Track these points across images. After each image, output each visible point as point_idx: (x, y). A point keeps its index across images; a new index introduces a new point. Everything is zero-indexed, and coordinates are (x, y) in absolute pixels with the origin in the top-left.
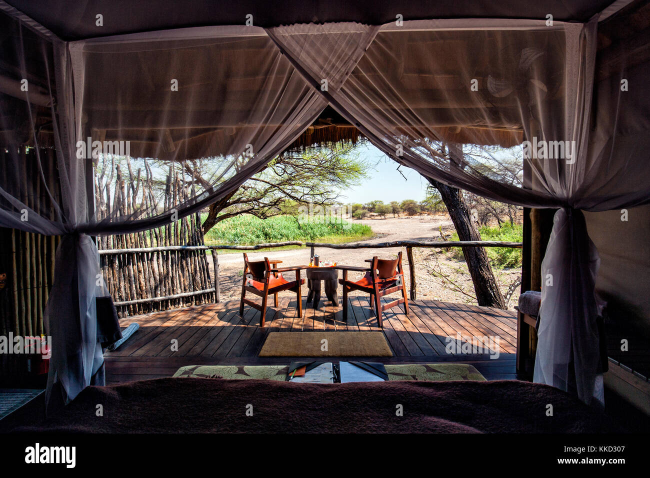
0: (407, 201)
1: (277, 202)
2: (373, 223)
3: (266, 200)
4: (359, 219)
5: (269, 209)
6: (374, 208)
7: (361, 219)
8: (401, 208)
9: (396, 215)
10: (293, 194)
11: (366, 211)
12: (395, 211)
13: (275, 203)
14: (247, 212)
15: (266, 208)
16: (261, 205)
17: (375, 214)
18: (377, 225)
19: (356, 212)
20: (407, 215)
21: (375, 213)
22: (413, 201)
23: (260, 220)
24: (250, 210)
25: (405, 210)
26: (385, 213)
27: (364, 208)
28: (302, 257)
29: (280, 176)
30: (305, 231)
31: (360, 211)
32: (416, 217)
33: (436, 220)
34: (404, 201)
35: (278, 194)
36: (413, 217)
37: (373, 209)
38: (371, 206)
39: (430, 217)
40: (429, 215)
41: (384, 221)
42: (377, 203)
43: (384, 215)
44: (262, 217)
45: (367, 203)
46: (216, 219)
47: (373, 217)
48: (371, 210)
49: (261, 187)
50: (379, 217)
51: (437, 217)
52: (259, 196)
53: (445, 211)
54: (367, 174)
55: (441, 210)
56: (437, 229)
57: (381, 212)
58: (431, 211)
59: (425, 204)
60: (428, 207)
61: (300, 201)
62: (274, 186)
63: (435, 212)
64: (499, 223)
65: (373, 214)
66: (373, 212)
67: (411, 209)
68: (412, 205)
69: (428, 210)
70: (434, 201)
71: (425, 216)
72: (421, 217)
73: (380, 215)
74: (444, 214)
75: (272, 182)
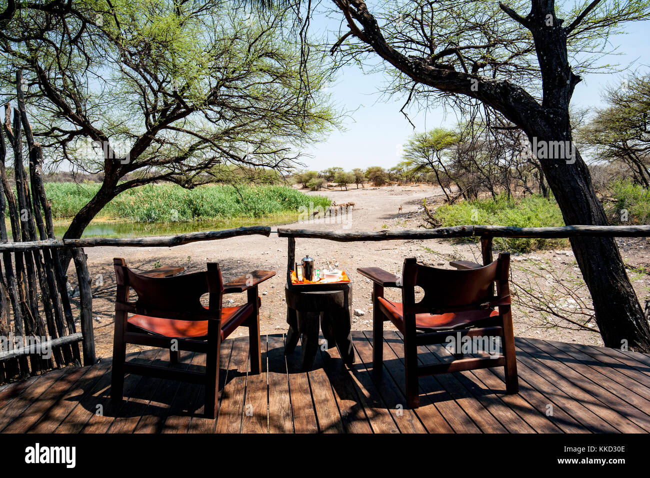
0: (373, 168)
1: (209, 163)
2: (332, 195)
3: (193, 161)
4: (314, 190)
5: (197, 173)
6: (333, 177)
7: (317, 190)
8: (366, 177)
9: (360, 186)
10: (231, 152)
11: (323, 179)
12: (358, 180)
13: (207, 165)
14: (166, 178)
15: (193, 173)
16: (185, 168)
17: (334, 184)
18: (337, 198)
19: (310, 181)
20: (372, 186)
21: (334, 182)
22: (380, 168)
23: (185, 190)
24: (169, 174)
25: (370, 179)
26: (347, 182)
27: (320, 177)
29: (214, 122)
31: (315, 181)
32: (384, 188)
33: (409, 192)
34: (369, 169)
35: (209, 154)
36: (381, 188)
37: (331, 178)
38: (328, 174)
39: (401, 188)
40: (399, 185)
41: (345, 193)
42: (337, 170)
43: (345, 185)
44: (186, 185)
45: (323, 170)
46: (116, 188)
47: (330, 188)
48: (328, 179)
49: (185, 141)
50: (339, 188)
51: (409, 188)
52: (181, 154)
53: (418, 181)
54: (341, 125)
55: (413, 179)
56: (412, 203)
57: (342, 182)
58: (402, 180)
59: (394, 172)
60: (398, 176)
61: (243, 162)
62: (205, 140)
63: (406, 182)
64: (493, 195)
65: (331, 184)
66: (331, 181)
67: (378, 178)
68: (379, 173)
69: (398, 179)
70: (405, 169)
71: (395, 187)
72: (390, 188)
73: (341, 186)
74: (417, 184)
75: (203, 134)
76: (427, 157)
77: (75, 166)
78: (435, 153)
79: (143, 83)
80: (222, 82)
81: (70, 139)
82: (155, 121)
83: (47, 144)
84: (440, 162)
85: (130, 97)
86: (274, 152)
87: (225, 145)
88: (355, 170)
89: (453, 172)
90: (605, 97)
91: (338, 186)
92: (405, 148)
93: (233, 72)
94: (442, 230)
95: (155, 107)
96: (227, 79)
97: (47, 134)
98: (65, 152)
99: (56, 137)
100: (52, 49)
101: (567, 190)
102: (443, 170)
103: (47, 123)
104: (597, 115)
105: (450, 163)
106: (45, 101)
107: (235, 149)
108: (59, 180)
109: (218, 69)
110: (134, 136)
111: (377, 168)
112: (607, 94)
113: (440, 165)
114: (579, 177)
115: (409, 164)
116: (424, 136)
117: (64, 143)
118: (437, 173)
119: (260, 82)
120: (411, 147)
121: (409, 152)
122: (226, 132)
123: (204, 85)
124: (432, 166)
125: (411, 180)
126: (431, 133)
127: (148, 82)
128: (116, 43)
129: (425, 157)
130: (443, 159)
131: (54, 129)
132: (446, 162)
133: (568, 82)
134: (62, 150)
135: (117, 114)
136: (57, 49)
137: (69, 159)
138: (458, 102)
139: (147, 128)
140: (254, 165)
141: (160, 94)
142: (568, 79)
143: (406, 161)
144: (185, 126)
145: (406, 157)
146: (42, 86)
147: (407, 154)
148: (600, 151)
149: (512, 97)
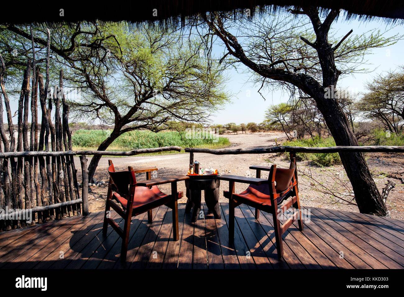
0: (251, 123)
2: (229, 137)
3: (158, 119)
4: (220, 134)
5: (160, 125)
6: (230, 127)
7: (222, 134)
8: (247, 128)
9: (244, 132)
10: (177, 114)
11: (225, 129)
12: (243, 129)
13: (164, 120)
14: (144, 127)
15: (158, 124)
16: (154, 122)
18: (233, 138)
20: (250, 132)
23: (154, 133)
24: (146, 125)
25: (249, 129)
26: (237, 130)
27: (224, 127)
28: (183, 159)
29: (167, 99)
30: (185, 141)
31: (221, 129)
32: (257, 133)
33: (269, 135)
34: (249, 124)
35: (166, 115)
36: (255, 133)
38: (228, 126)
39: (265, 133)
40: (264, 132)
41: (236, 135)
42: (232, 124)
43: (236, 132)
44: (154, 131)
45: (225, 124)
46: (120, 131)
47: (229, 133)
48: (228, 129)
49: (155, 109)
50: (233, 133)
51: (269, 133)
52: (153, 115)
53: (274, 130)
54: (230, 100)
55: (271, 129)
56: (271, 141)
57: (235, 130)
58: (265, 130)
59: (262, 125)
60: (263, 127)
61: (182, 119)
62: (164, 108)
63: (268, 130)
64: (312, 137)
65: (229, 131)
66: (230, 130)
67: (253, 128)
68: (254, 125)
69: (263, 129)
70: (267, 124)
71: (262, 133)
72: (259, 133)
73: (234, 132)
74: (273, 131)
75: (163, 106)
76: (277, 117)
77: (102, 121)
78: (282, 116)
79: (134, 80)
80: (172, 80)
81: (100, 108)
82: (140, 99)
83: (90, 111)
84: (284, 120)
85: (129, 88)
86: (197, 114)
87: (174, 111)
88: (241, 124)
89: (291, 125)
90: (366, 87)
91: (233, 132)
92: (266, 113)
93: (177, 75)
94: (269, 149)
95: (140, 92)
96: (174, 79)
97: (90, 106)
98: (97, 114)
99: (94, 107)
100: (91, 64)
101: (337, 129)
102: (286, 124)
103: (90, 101)
104: (363, 96)
105: (289, 121)
106: (89, 90)
107: (179, 113)
108: (97, 129)
109: (171, 74)
110: (130, 107)
111: (253, 123)
112: (367, 86)
113: (284, 121)
114: (343, 122)
115: (269, 121)
116: (276, 107)
117: (97, 110)
118: (283, 125)
119: (190, 80)
120: (269, 112)
121: (268, 115)
122: (175, 105)
123: (164, 82)
124: (280, 122)
125: (270, 129)
126: (279, 105)
127: (137, 80)
128: (121, 61)
129: (276, 118)
130: (286, 118)
131: (93, 103)
132: (287, 120)
133: (335, 74)
134: (96, 113)
135: (122, 96)
136: (93, 64)
137: (100, 118)
138: (288, 87)
139: (136, 102)
140: (187, 120)
141: (143, 86)
142: (335, 72)
143: (267, 119)
144: (155, 102)
145: (267, 117)
146: (88, 83)
147: (267, 116)
148: (366, 114)
149: (307, 81)
